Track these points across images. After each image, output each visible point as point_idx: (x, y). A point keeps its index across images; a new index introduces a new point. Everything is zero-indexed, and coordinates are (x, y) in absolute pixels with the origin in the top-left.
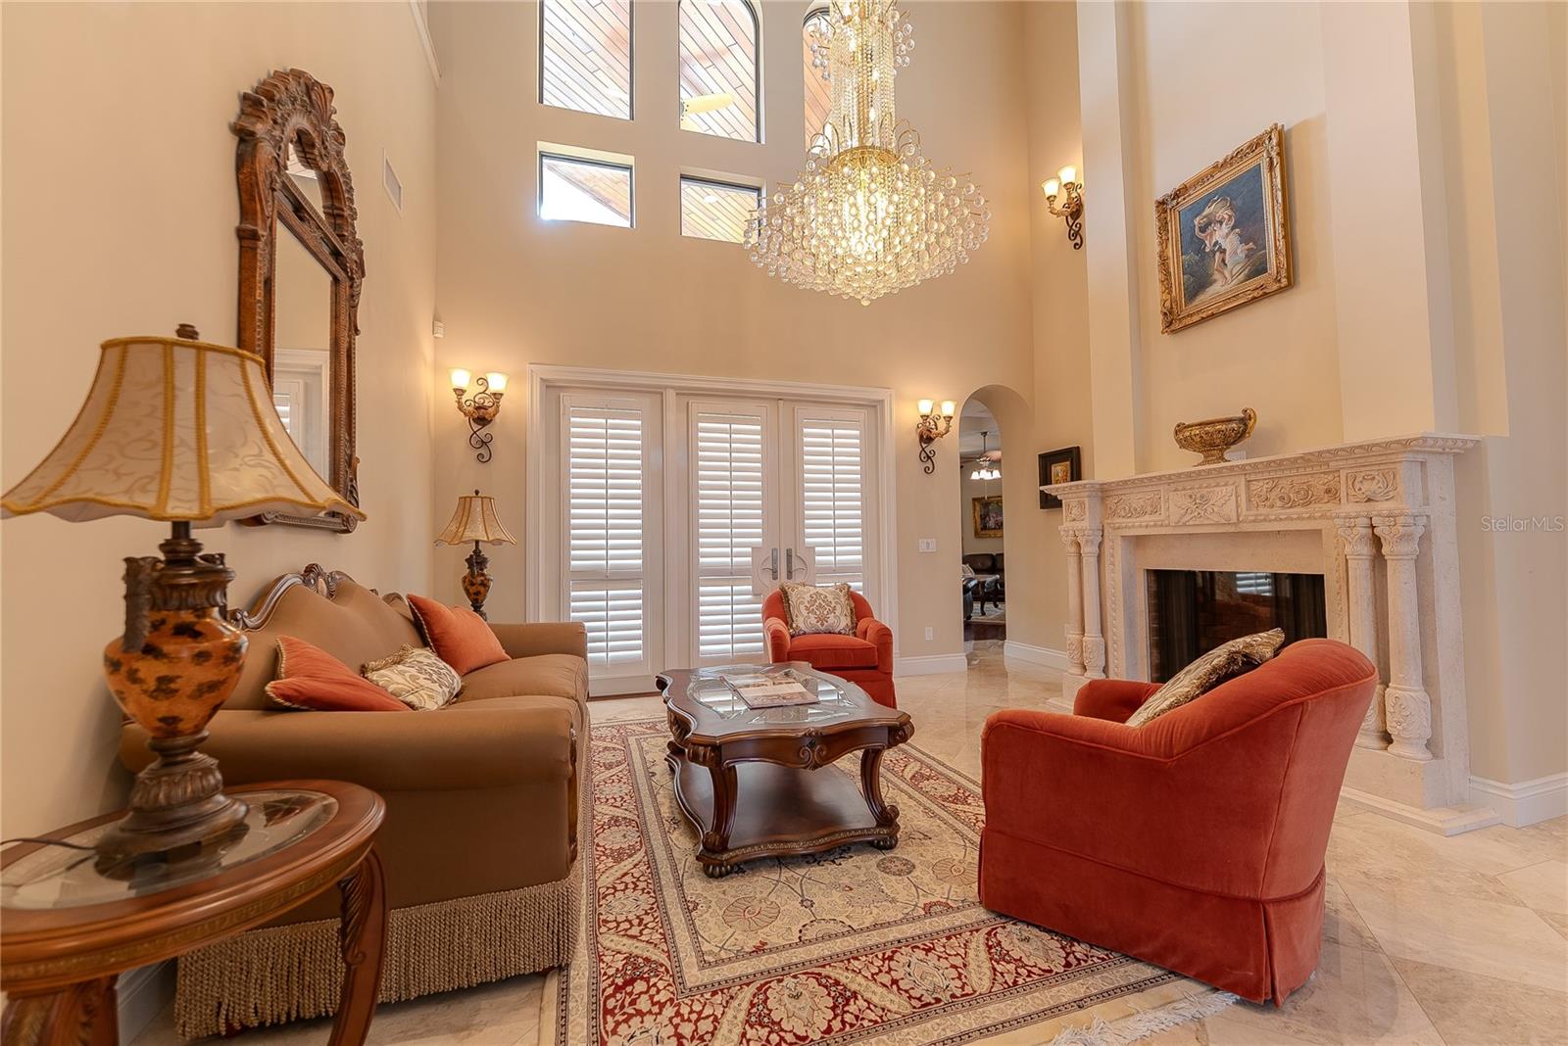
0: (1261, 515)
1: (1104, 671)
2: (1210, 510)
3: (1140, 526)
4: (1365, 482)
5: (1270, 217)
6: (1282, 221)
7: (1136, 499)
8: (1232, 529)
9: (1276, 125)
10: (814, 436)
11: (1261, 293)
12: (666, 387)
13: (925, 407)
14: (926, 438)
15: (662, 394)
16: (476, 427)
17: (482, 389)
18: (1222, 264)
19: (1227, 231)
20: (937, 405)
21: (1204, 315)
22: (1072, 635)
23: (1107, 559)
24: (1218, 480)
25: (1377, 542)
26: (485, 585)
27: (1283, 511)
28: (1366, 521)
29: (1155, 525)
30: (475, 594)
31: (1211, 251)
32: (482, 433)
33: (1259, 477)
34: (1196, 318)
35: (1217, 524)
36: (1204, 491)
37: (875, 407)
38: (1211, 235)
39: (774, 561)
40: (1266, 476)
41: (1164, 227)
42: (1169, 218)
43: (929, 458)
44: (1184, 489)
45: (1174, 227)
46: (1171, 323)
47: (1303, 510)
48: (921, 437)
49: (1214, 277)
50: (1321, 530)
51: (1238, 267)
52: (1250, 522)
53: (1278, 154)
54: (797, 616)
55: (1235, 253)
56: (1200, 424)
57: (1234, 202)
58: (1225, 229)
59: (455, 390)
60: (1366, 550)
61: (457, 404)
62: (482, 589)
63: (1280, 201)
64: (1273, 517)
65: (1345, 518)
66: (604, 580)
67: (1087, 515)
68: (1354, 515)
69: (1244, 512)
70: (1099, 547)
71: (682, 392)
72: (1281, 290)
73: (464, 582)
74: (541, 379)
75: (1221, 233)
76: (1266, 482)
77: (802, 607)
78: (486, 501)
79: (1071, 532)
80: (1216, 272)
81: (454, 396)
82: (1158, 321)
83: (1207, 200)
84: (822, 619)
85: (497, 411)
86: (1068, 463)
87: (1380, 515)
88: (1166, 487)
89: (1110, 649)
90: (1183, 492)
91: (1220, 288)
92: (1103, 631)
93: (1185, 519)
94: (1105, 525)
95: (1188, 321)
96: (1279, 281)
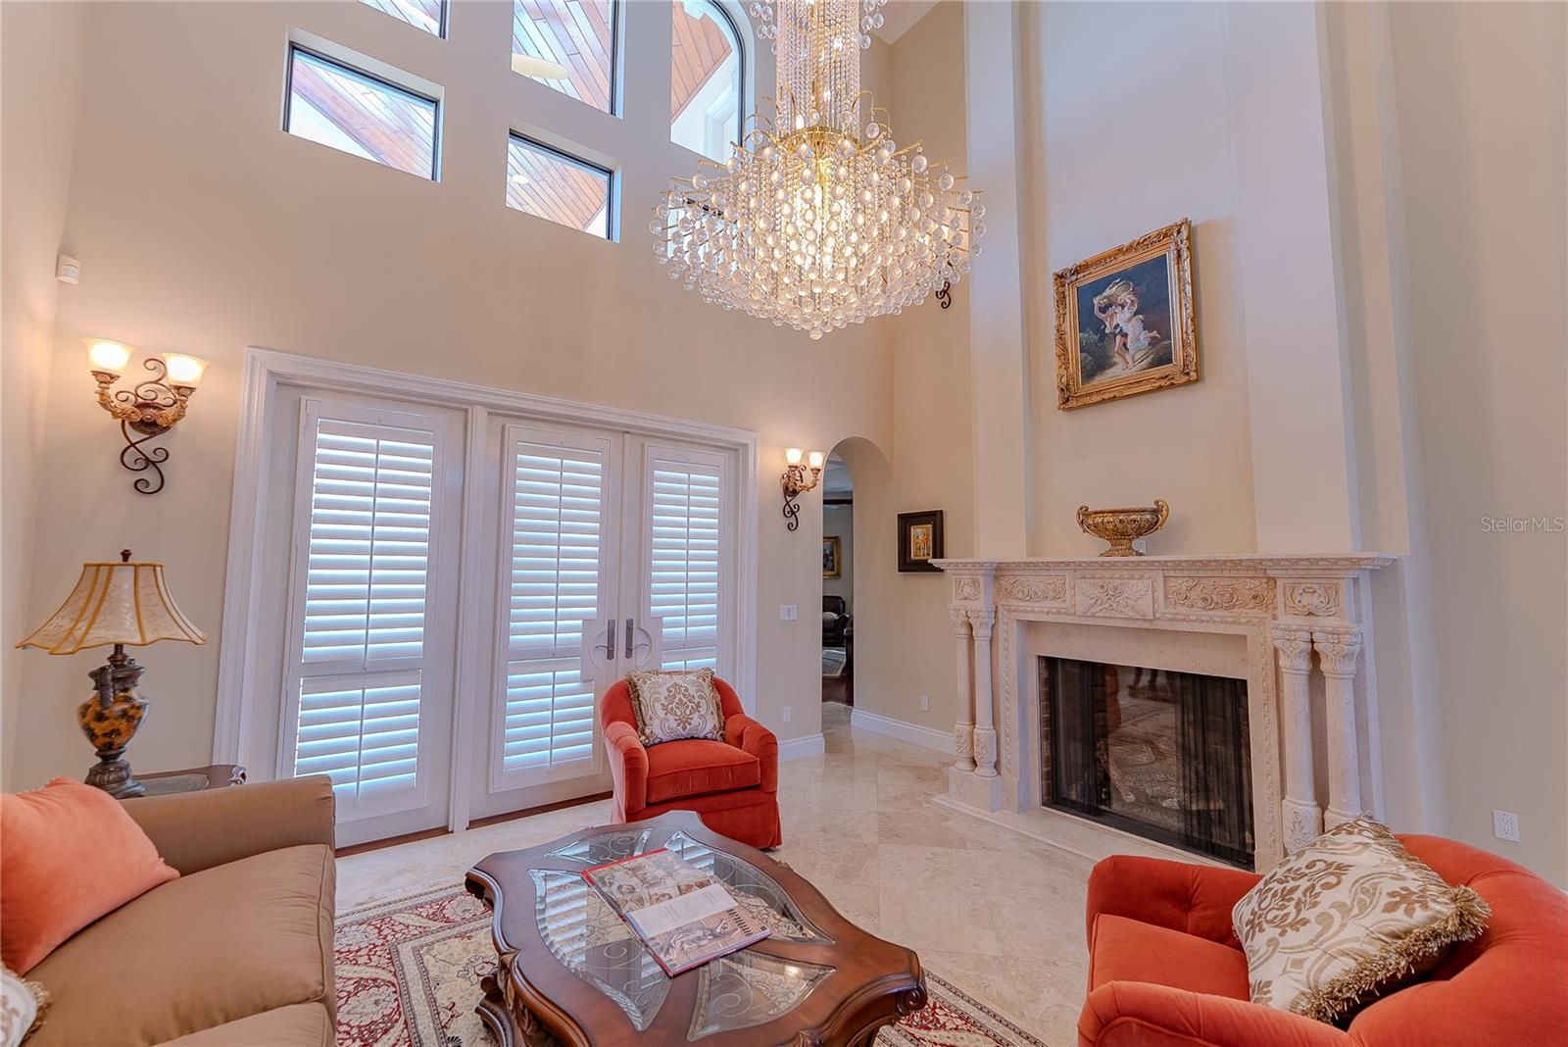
0: (1181, 614)
1: (995, 767)
2: (1123, 603)
3: (1040, 612)
4: (1305, 596)
5: (1176, 308)
6: (1191, 314)
7: (1037, 582)
8: (1147, 626)
9: (1186, 219)
10: (667, 481)
11: (1168, 383)
12: (472, 403)
13: (794, 456)
14: (790, 492)
15: (466, 411)
16: (135, 436)
17: (154, 376)
18: (1124, 349)
19: (1129, 315)
20: (805, 456)
21: (1106, 397)
22: (963, 726)
23: (1001, 644)
24: (1132, 573)
25: (1315, 657)
26: (131, 717)
27: (1204, 612)
28: (1307, 636)
29: (1058, 613)
30: (105, 735)
31: (1111, 333)
32: (148, 446)
33: (1179, 574)
34: (1096, 398)
35: (1130, 619)
36: (1117, 583)
37: (737, 451)
38: (1112, 316)
39: (611, 634)
40: (1186, 573)
41: (1062, 300)
42: (1067, 293)
43: (793, 513)
44: (1093, 578)
45: (1072, 300)
46: (1068, 400)
47: (1227, 613)
48: (786, 489)
49: (1115, 360)
50: (1246, 636)
51: (1141, 353)
52: (1168, 620)
53: (1188, 248)
54: (651, 718)
55: (1138, 339)
56: (1113, 512)
57: (1137, 288)
58: (1127, 313)
59: (96, 374)
60: (1304, 665)
61: (98, 397)
62: (123, 725)
63: (1190, 294)
64: (1194, 618)
65: (1285, 630)
66: (359, 673)
67: (982, 593)
68: (1295, 627)
69: (1162, 609)
70: (992, 630)
71: (495, 412)
72: (1189, 383)
73: (84, 715)
74: (270, 372)
75: (1122, 316)
76: (1185, 579)
77: (658, 706)
78: (143, 572)
79: (963, 612)
80: (1116, 355)
81: (94, 384)
82: (1055, 396)
83: (1107, 282)
84: (684, 721)
85: (180, 416)
86: (930, 526)
87: (1322, 631)
88: (1073, 573)
89: (1003, 743)
90: (1092, 581)
91: (1122, 369)
92: (995, 722)
93: (1094, 610)
94: (999, 607)
95: (1087, 400)
96: (1188, 374)
